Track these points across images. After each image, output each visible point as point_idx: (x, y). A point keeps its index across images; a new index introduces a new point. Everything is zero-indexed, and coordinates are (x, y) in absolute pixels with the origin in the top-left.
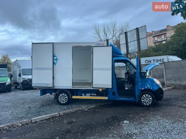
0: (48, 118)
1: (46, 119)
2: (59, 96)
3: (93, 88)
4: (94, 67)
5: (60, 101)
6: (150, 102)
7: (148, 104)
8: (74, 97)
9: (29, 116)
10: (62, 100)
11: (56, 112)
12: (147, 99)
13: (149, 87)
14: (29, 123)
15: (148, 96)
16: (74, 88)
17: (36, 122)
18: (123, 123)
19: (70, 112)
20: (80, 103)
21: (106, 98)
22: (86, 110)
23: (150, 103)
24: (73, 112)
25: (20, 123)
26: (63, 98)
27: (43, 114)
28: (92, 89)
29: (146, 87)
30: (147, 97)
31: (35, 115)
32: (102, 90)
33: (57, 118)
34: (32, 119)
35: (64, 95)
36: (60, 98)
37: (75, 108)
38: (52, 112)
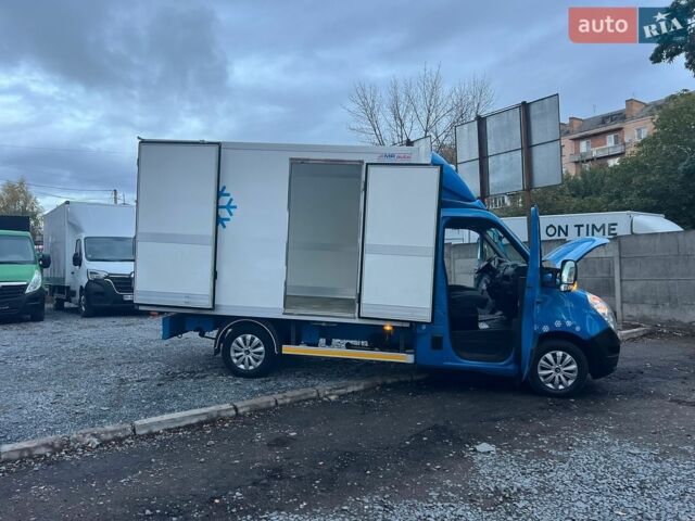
0: (194, 421)
1: (188, 427)
2: (234, 344)
3: (359, 317)
4: (367, 242)
5: (235, 361)
6: (568, 379)
7: (561, 387)
8: (288, 350)
9: (124, 410)
10: (241, 359)
11: (222, 401)
12: (559, 369)
13: (569, 323)
14: (127, 437)
15: (564, 356)
16: (292, 314)
17: (151, 435)
18: (475, 450)
19: (273, 404)
20: (309, 374)
21: (408, 358)
22: (332, 398)
23: (570, 382)
24: (284, 405)
25: (94, 435)
26: (248, 352)
27: (174, 406)
28: (357, 321)
29: (558, 324)
30: (559, 359)
31: (148, 410)
32: (394, 327)
33: (227, 425)
34: (137, 423)
35: (253, 339)
36: (236, 351)
37: (292, 388)
38: (210, 402)
